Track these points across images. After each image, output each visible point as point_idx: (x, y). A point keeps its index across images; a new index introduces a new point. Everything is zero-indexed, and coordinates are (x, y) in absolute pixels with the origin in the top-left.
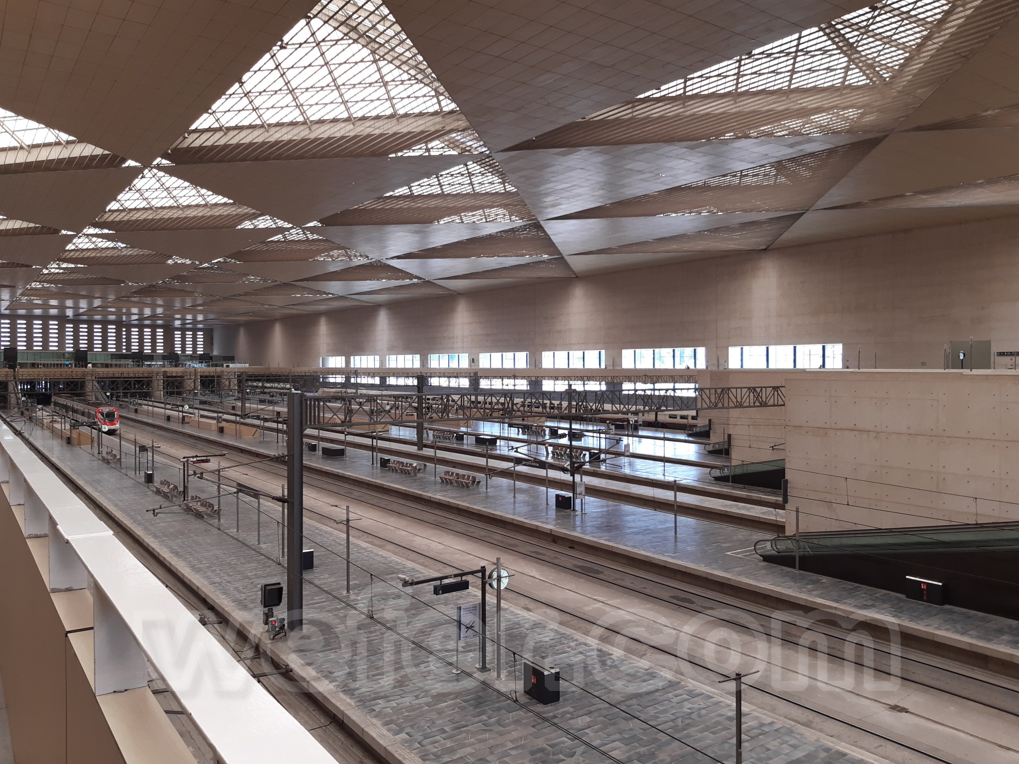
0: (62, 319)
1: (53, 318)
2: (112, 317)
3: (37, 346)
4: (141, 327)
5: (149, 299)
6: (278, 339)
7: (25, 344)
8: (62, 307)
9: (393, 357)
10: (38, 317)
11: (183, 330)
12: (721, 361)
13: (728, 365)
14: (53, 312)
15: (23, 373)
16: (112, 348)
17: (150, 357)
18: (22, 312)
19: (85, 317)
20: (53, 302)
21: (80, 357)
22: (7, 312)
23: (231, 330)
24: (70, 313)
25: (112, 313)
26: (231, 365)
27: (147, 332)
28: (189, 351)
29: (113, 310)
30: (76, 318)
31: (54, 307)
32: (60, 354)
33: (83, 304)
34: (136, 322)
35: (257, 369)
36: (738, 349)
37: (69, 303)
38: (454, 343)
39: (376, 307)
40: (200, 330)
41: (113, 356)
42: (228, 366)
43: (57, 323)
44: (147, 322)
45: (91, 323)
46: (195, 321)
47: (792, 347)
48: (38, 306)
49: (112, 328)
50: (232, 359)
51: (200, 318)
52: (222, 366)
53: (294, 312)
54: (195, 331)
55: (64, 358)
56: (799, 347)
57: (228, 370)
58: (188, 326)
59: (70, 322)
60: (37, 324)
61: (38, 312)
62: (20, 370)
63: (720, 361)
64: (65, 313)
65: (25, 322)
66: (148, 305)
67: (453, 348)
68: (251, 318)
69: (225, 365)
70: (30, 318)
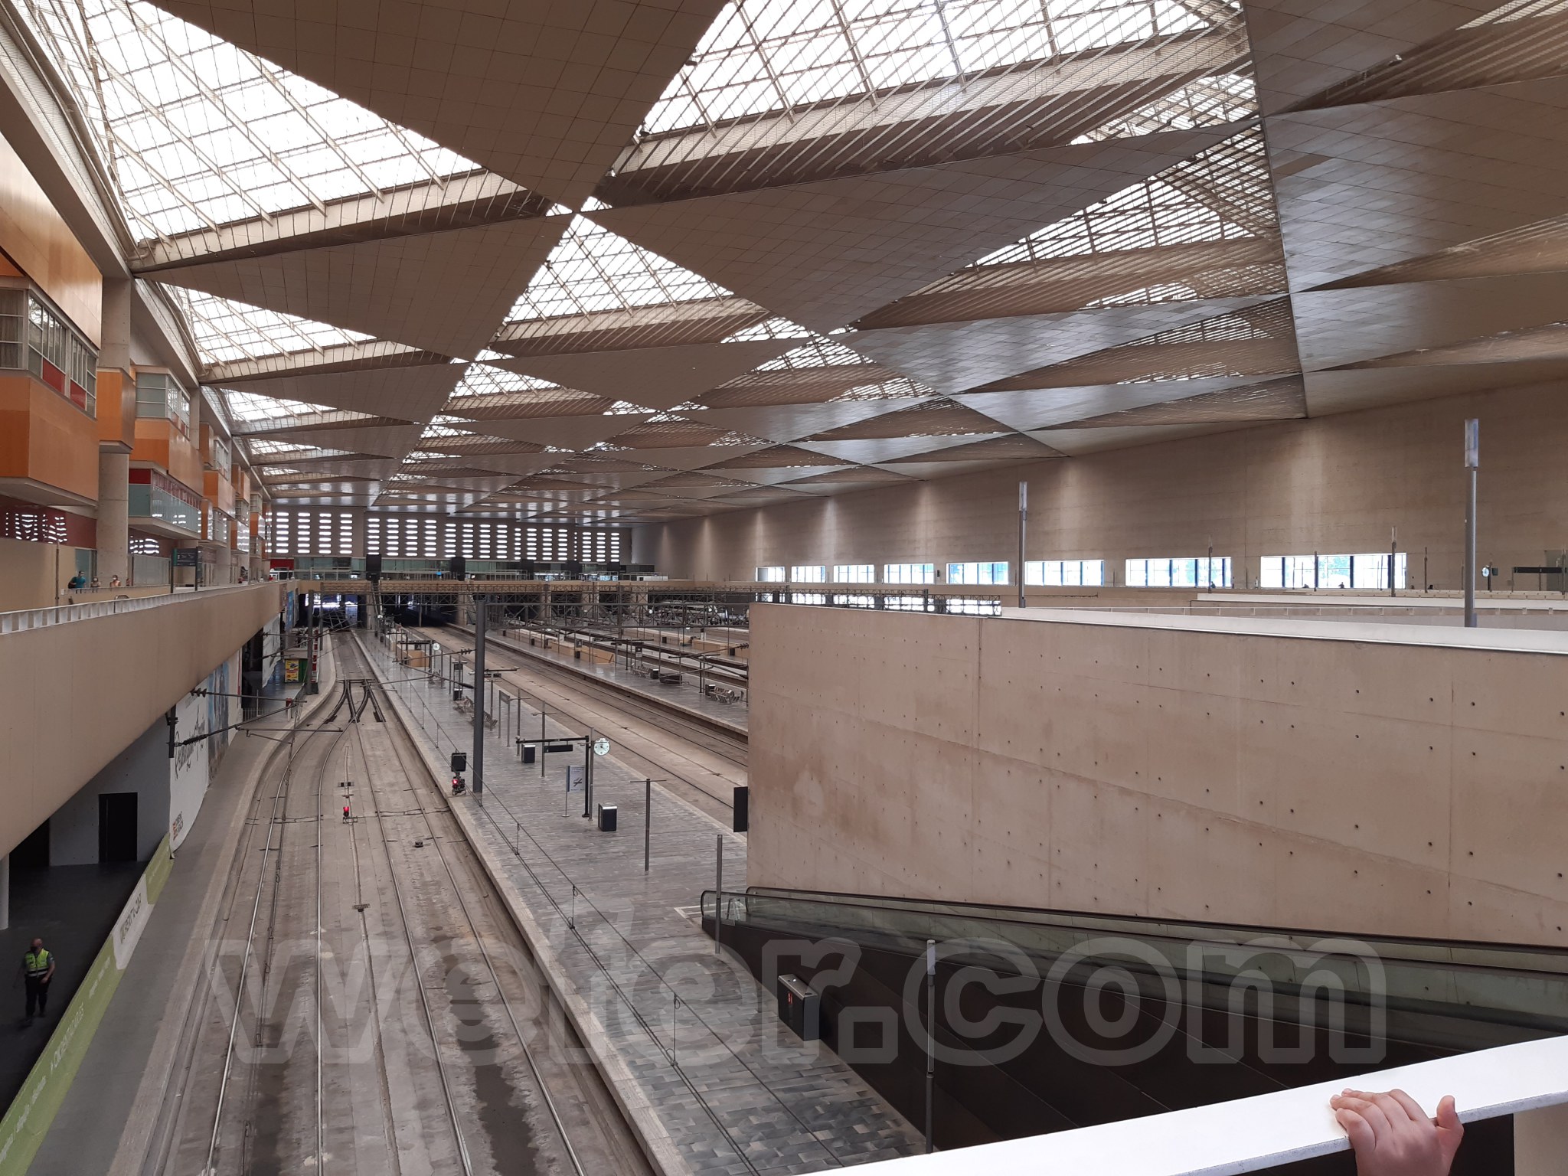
0: (442, 517)
1: (431, 515)
2: (503, 514)
3: (411, 552)
4: (540, 526)
5: (535, 492)
6: (707, 540)
7: (397, 549)
8: (442, 503)
9: (844, 568)
10: (412, 515)
11: (594, 530)
12: (1251, 577)
13: (1259, 582)
14: (431, 508)
15: (385, 585)
16: (502, 555)
17: (547, 567)
18: (394, 508)
19: (470, 515)
20: (432, 497)
21: (457, 566)
22: (376, 508)
23: (653, 529)
24: (451, 509)
25: (503, 510)
26: (646, 578)
27: (547, 532)
28: (601, 559)
29: (505, 505)
30: (460, 515)
31: (432, 503)
32: (434, 563)
33: (469, 499)
34: (533, 520)
35: (679, 583)
36: (1277, 561)
37: (451, 497)
38: (915, 548)
39: (821, 500)
40: (615, 530)
41: (500, 565)
42: (641, 579)
43: (435, 522)
44: (547, 520)
45: (477, 521)
46: (609, 519)
47: (1348, 557)
48: (413, 502)
49: (502, 528)
50: (649, 569)
51: (615, 514)
52: (634, 578)
53: (721, 506)
54: (608, 531)
55: (438, 567)
56: (1357, 558)
57: (641, 583)
58: (600, 525)
59: (451, 520)
60: (412, 523)
61: (413, 508)
62: (383, 582)
63: (1249, 577)
64: (445, 509)
65: (397, 521)
66: (533, 499)
67: (913, 556)
68: (672, 515)
69: (638, 577)
70: (403, 516)
